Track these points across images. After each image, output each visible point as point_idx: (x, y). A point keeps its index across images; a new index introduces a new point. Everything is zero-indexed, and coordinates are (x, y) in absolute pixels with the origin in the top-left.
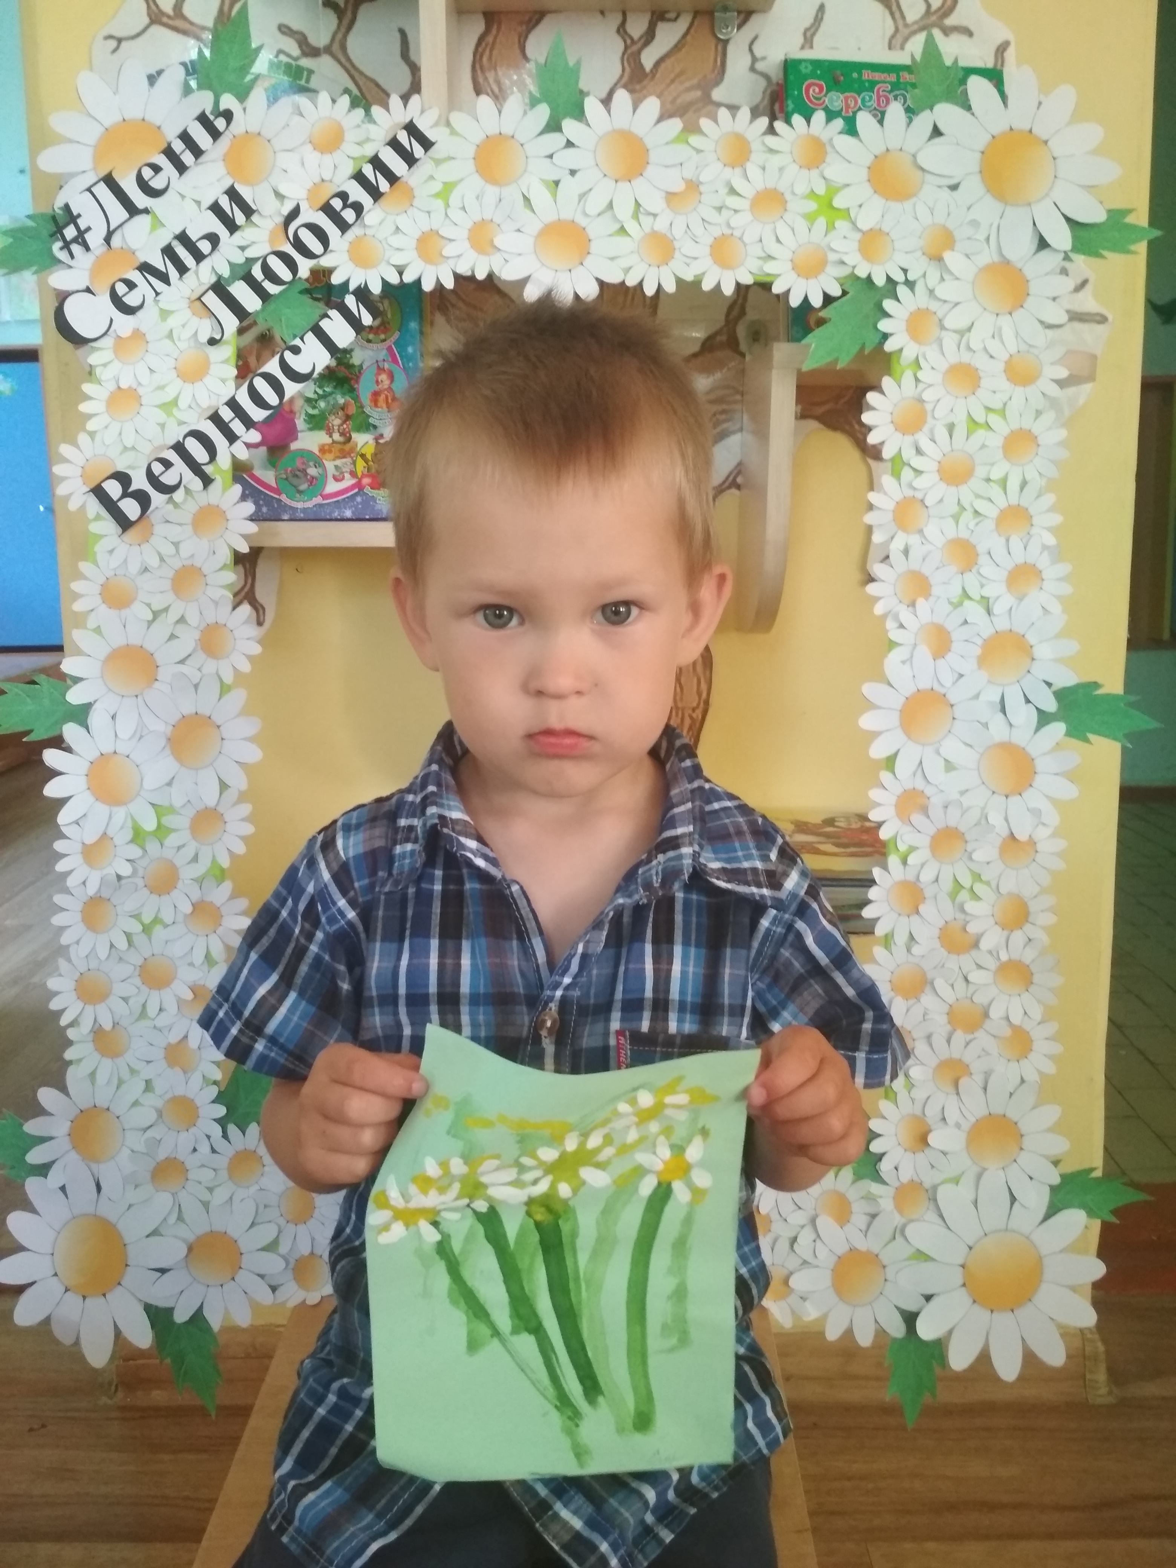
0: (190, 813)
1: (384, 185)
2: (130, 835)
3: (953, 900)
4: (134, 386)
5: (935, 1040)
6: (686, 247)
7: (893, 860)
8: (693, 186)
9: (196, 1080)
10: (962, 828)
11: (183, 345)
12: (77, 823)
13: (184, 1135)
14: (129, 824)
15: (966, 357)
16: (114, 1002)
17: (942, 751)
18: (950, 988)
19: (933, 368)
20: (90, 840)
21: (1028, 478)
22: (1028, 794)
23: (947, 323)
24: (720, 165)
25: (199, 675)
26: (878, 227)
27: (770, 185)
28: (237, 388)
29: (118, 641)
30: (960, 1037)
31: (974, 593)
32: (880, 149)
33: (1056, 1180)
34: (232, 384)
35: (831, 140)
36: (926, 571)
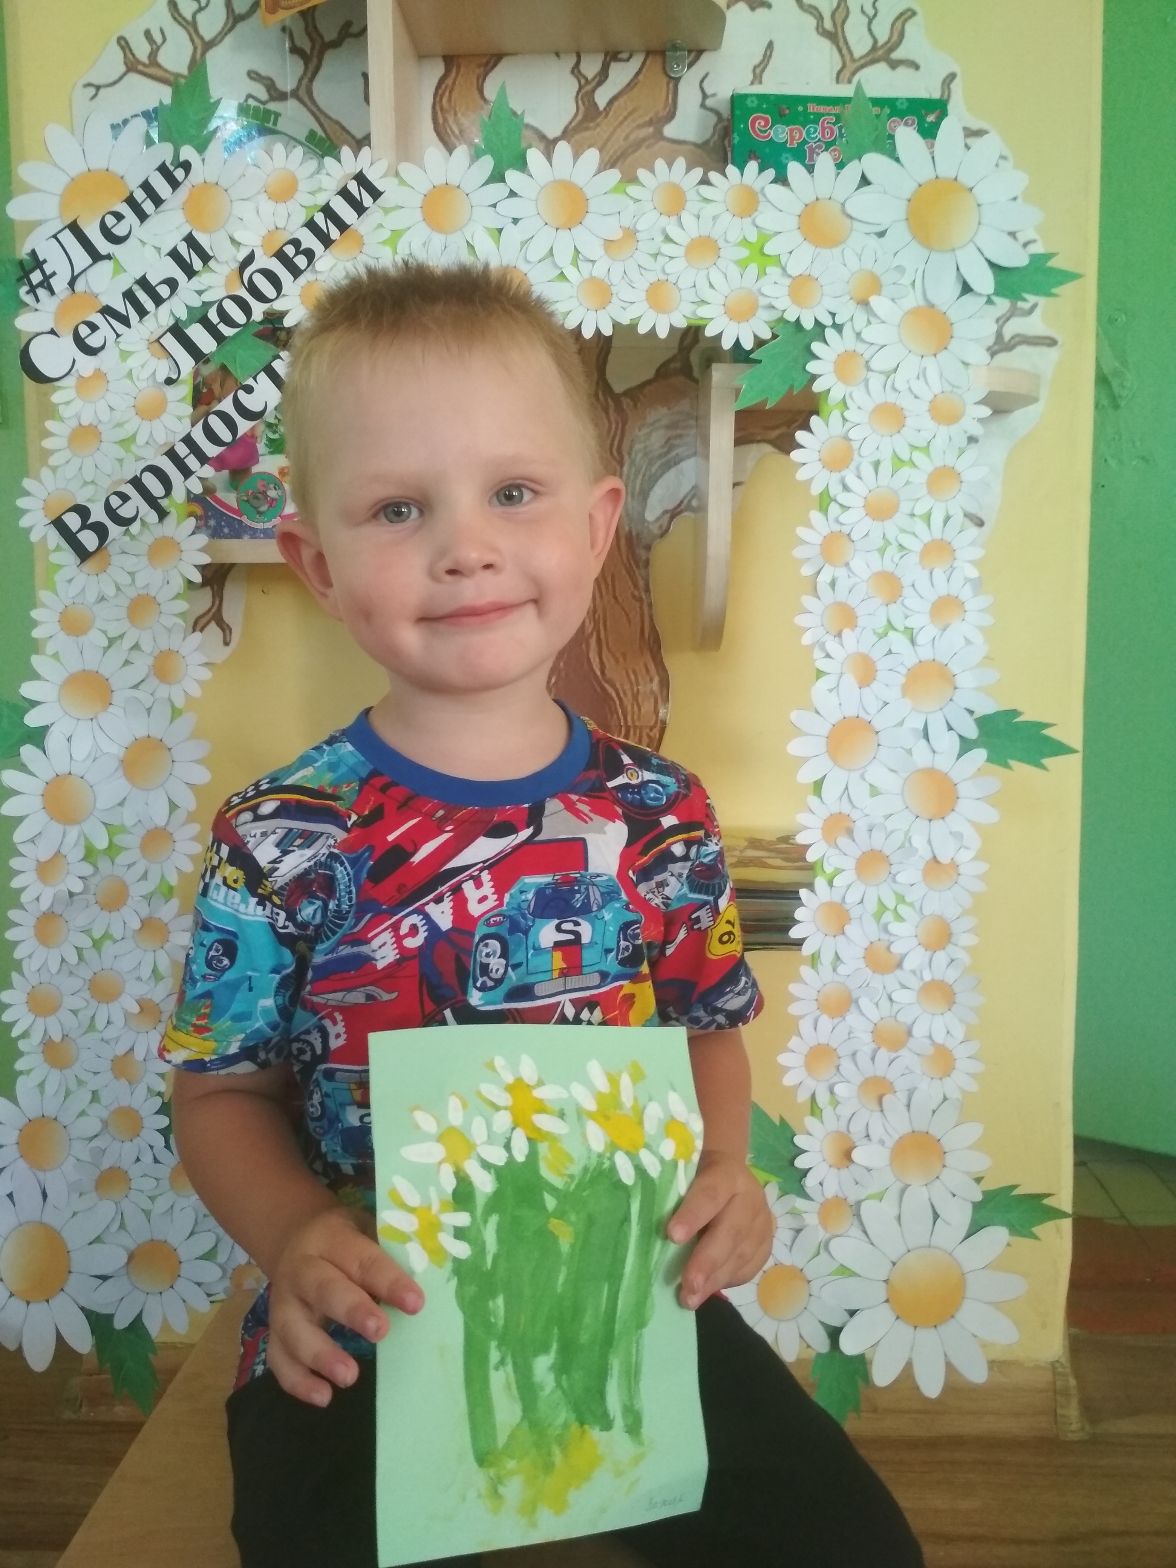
0: (141, 832)
1: (334, 233)
2: (81, 853)
3: (878, 922)
4: (95, 424)
5: (859, 1056)
6: (623, 292)
7: (820, 882)
8: (631, 234)
9: (141, 1091)
10: (887, 851)
11: (142, 385)
12: (32, 841)
13: (128, 1144)
14: (82, 842)
15: (891, 397)
16: (64, 1014)
17: (867, 776)
18: (874, 1007)
19: (859, 408)
20: (44, 857)
21: (951, 513)
22: (951, 818)
23: (873, 365)
24: (656, 214)
25: (152, 699)
26: (807, 273)
27: (705, 233)
28: (193, 425)
29: (75, 666)
30: (884, 1055)
31: (899, 624)
32: (810, 198)
33: (979, 1197)
34: (187, 422)
35: (763, 189)
36: (853, 602)
